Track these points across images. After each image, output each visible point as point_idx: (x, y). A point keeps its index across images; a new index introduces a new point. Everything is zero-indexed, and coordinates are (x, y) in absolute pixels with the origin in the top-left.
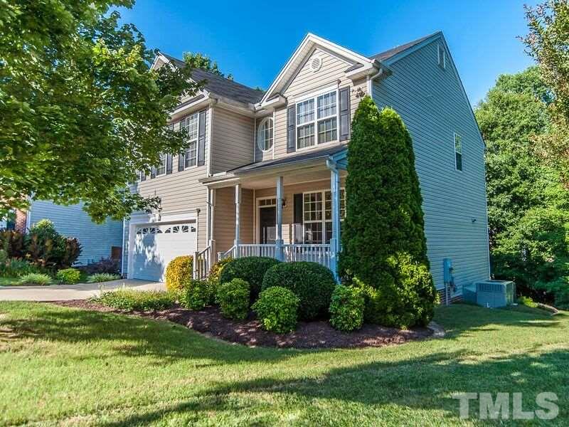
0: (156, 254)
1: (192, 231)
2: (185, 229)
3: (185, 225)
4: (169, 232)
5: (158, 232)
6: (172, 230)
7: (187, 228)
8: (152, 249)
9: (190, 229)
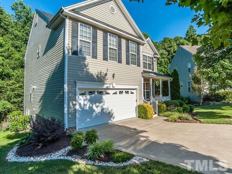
0: (104, 107)
1: (131, 93)
2: (127, 92)
3: (127, 90)
4: (116, 94)
5: (106, 94)
6: (118, 93)
7: (128, 92)
8: (101, 105)
9: (130, 93)
